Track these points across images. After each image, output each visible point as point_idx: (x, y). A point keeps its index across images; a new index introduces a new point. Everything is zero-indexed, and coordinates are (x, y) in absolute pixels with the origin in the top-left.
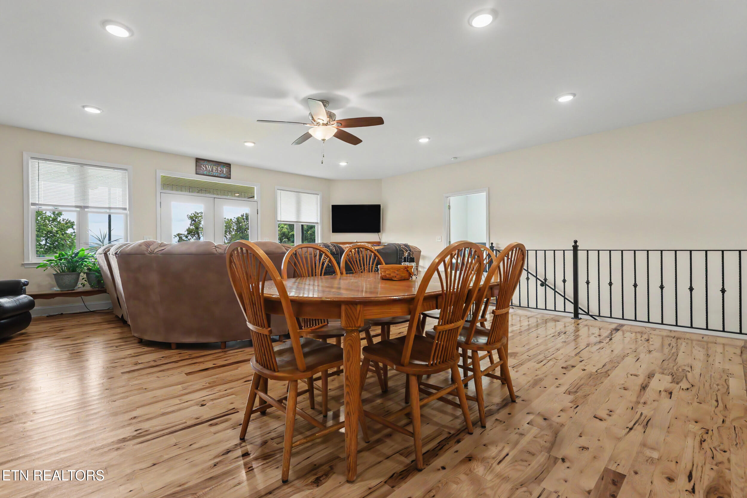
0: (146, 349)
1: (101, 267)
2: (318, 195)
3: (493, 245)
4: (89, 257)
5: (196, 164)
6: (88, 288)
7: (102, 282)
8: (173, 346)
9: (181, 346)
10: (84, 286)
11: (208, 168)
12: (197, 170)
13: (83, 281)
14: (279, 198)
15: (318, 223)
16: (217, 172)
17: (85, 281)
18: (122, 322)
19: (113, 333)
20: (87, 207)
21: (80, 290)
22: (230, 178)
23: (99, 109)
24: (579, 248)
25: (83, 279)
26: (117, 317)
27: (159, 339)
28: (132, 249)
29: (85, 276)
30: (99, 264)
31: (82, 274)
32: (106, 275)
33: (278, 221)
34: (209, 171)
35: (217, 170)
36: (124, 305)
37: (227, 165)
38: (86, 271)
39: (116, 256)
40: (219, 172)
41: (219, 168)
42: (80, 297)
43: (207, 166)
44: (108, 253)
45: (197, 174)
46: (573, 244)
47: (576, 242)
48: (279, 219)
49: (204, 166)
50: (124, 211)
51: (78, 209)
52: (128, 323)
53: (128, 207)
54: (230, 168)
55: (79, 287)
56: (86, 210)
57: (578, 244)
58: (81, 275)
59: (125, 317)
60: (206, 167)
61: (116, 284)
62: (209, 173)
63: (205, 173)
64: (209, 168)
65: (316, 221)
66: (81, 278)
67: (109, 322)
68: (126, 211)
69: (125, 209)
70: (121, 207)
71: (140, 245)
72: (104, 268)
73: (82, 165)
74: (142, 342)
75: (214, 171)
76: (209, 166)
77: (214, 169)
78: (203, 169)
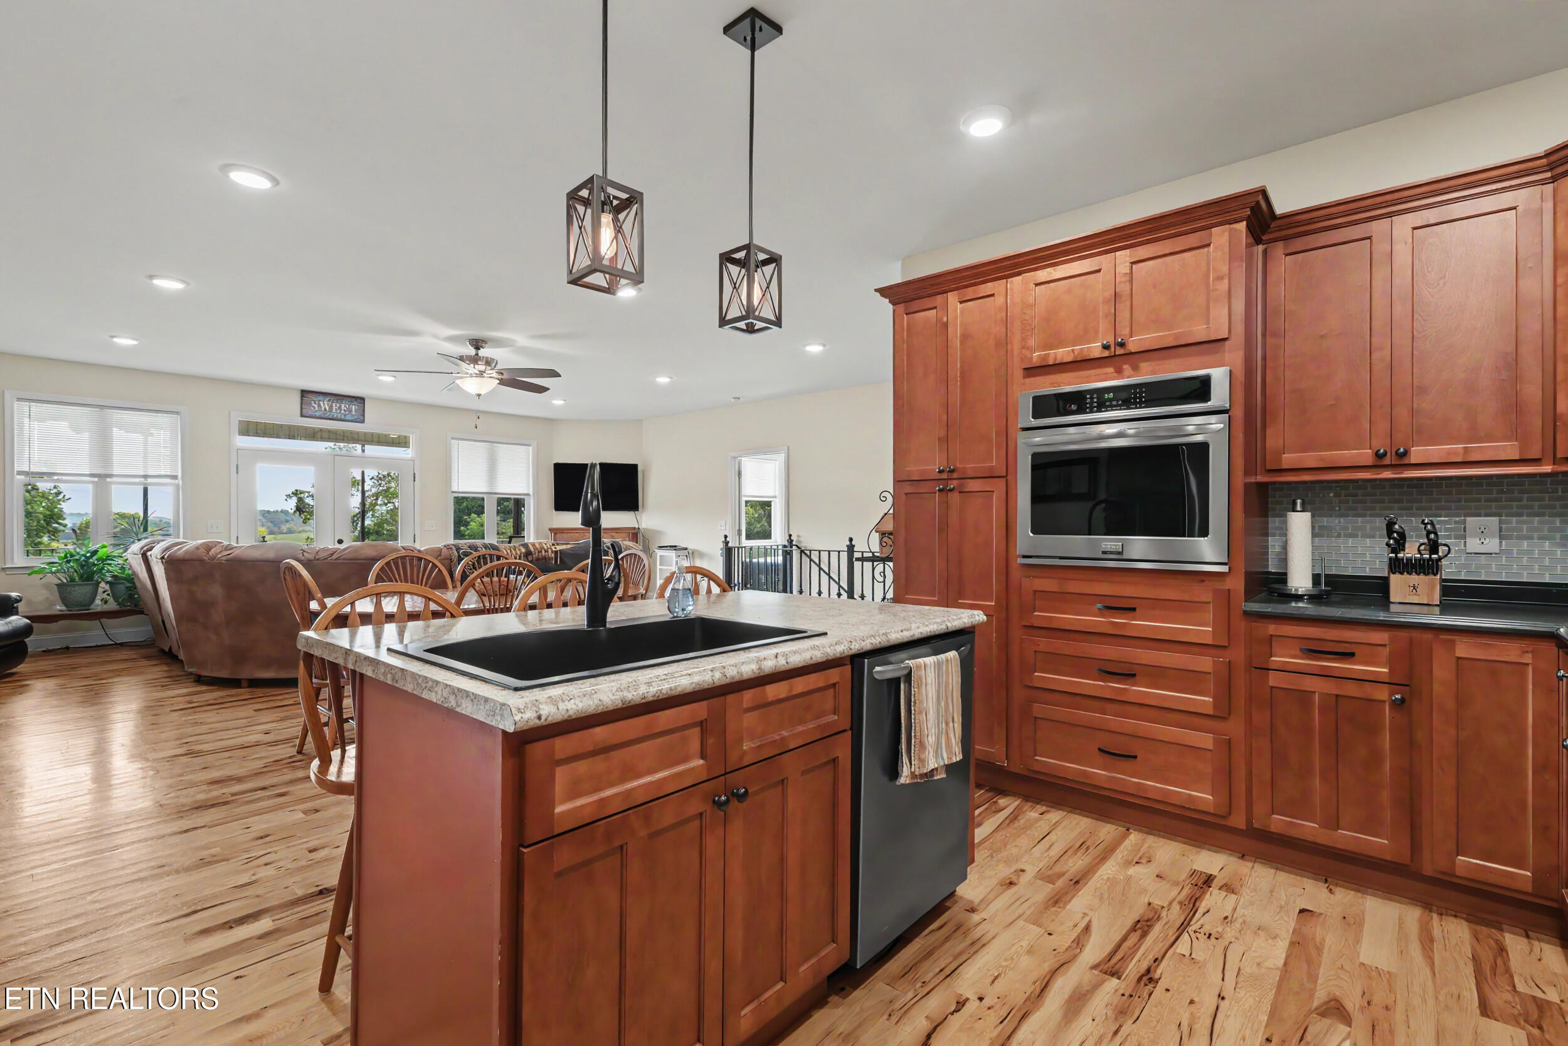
0: (204, 688)
1: (134, 573)
2: (530, 445)
3: (792, 538)
4: (115, 557)
5: (302, 399)
6: (112, 605)
7: (136, 596)
8: (244, 684)
9: (255, 683)
10: (106, 602)
11: (322, 405)
12: (304, 410)
13: (105, 595)
14: (454, 453)
15: (528, 495)
16: (340, 413)
17: (108, 595)
18: (169, 657)
19: (158, 671)
20: (111, 476)
21: (99, 609)
22: (363, 421)
23: (136, 340)
24: (855, 549)
25: (104, 592)
26: (162, 651)
27: (224, 674)
28: (186, 552)
29: (107, 587)
30: (131, 568)
31: (102, 585)
32: (144, 586)
33: (452, 492)
34: (325, 409)
35: (340, 408)
36: (174, 634)
37: (359, 400)
38: (110, 579)
39: (162, 562)
40: (343, 412)
41: (343, 406)
42: (98, 621)
43: (321, 403)
44: (149, 553)
45: (302, 416)
46: (848, 543)
47: (851, 540)
48: (455, 489)
49: (315, 403)
50: (173, 481)
51: (96, 479)
52: (179, 658)
53: (180, 474)
54: (364, 404)
55: (98, 605)
56: (108, 480)
57: (853, 543)
58: (100, 585)
59: (174, 651)
60: (319, 406)
61: (161, 601)
62: (325, 414)
63: (318, 414)
64: (325, 405)
65: (525, 492)
66: (100, 590)
67: (148, 658)
68: (177, 481)
69: (175, 477)
70: (169, 473)
71: (197, 548)
72: (140, 576)
73: (102, 407)
74: (199, 680)
75: (334, 411)
76: (326, 403)
77: (334, 407)
78: (314, 408)
